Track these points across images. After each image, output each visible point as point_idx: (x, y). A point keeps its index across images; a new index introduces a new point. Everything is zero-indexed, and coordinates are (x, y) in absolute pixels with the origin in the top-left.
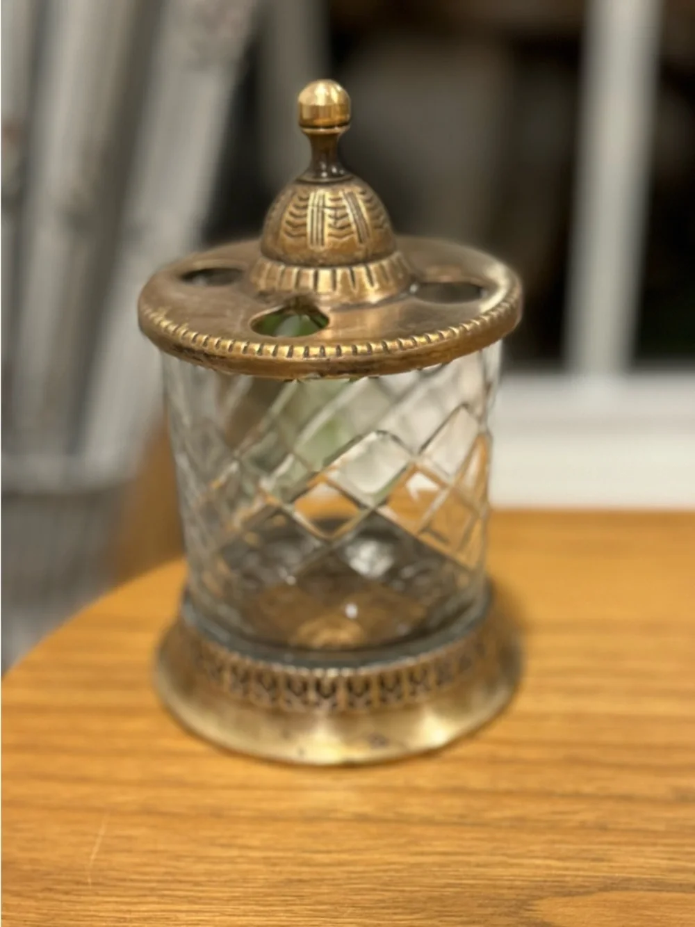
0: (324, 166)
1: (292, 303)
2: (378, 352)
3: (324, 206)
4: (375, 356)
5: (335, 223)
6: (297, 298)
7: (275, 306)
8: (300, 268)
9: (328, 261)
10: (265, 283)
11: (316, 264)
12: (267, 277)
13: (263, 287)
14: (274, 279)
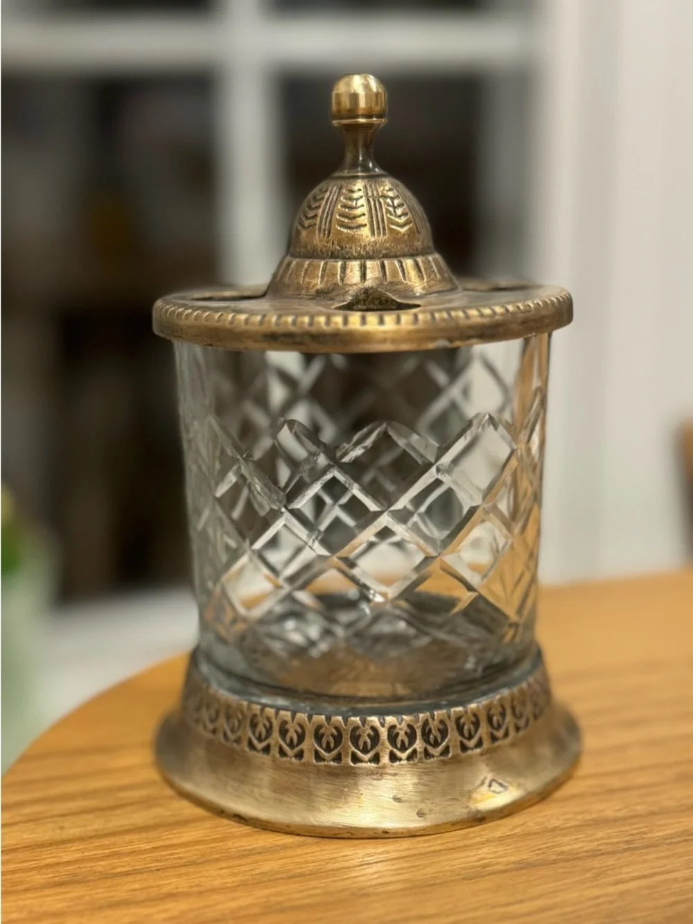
3: (379, 196)
5: (394, 212)
8: (363, 261)
9: (392, 252)
10: (321, 283)
11: (381, 255)
12: (323, 276)
13: (319, 286)
14: (334, 275)
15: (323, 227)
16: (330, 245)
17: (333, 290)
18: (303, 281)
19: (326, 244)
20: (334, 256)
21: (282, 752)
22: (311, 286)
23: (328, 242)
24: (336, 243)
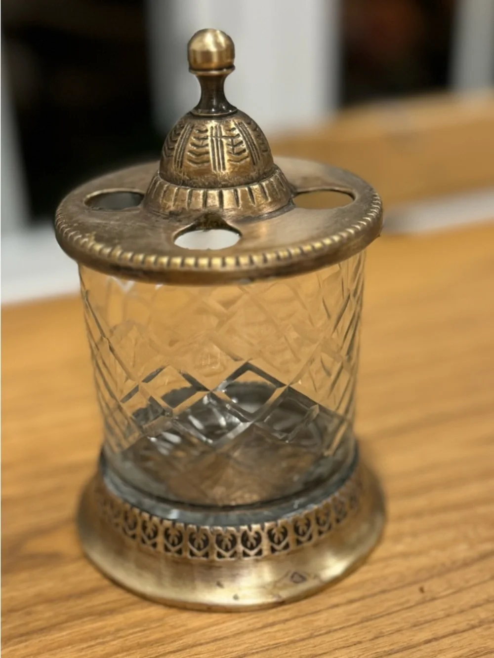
0: (214, 103)
1: (202, 220)
2: (297, 255)
3: (222, 136)
4: (295, 260)
5: (233, 149)
6: (206, 215)
7: (187, 224)
8: (206, 190)
9: (229, 182)
10: (174, 205)
11: (220, 186)
12: (175, 200)
13: (172, 208)
14: (183, 201)
15: (177, 159)
16: (181, 175)
17: (182, 213)
18: (162, 201)
19: (179, 174)
20: (184, 184)
21: (143, 542)
22: (167, 207)
23: (180, 172)
24: (186, 174)
